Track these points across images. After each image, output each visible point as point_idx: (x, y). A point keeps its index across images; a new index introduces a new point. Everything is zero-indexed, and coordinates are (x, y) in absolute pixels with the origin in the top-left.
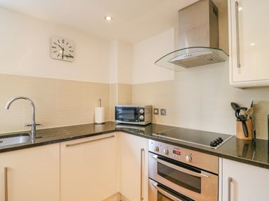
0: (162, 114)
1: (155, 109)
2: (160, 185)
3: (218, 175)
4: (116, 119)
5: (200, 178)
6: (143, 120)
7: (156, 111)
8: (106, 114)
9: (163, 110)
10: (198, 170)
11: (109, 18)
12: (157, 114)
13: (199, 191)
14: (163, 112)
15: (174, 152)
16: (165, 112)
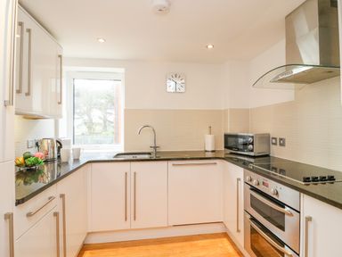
0: (281, 145)
1: (273, 138)
2: (253, 219)
3: (299, 212)
4: (225, 147)
5: (284, 214)
6: (252, 151)
7: (274, 141)
8: (216, 142)
9: (281, 139)
10: (282, 205)
11: (210, 47)
12: (275, 144)
13: (282, 228)
14: (282, 142)
15: (263, 183)
16: (284, 142)
